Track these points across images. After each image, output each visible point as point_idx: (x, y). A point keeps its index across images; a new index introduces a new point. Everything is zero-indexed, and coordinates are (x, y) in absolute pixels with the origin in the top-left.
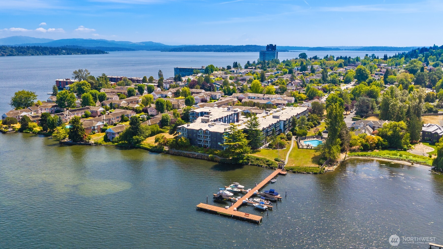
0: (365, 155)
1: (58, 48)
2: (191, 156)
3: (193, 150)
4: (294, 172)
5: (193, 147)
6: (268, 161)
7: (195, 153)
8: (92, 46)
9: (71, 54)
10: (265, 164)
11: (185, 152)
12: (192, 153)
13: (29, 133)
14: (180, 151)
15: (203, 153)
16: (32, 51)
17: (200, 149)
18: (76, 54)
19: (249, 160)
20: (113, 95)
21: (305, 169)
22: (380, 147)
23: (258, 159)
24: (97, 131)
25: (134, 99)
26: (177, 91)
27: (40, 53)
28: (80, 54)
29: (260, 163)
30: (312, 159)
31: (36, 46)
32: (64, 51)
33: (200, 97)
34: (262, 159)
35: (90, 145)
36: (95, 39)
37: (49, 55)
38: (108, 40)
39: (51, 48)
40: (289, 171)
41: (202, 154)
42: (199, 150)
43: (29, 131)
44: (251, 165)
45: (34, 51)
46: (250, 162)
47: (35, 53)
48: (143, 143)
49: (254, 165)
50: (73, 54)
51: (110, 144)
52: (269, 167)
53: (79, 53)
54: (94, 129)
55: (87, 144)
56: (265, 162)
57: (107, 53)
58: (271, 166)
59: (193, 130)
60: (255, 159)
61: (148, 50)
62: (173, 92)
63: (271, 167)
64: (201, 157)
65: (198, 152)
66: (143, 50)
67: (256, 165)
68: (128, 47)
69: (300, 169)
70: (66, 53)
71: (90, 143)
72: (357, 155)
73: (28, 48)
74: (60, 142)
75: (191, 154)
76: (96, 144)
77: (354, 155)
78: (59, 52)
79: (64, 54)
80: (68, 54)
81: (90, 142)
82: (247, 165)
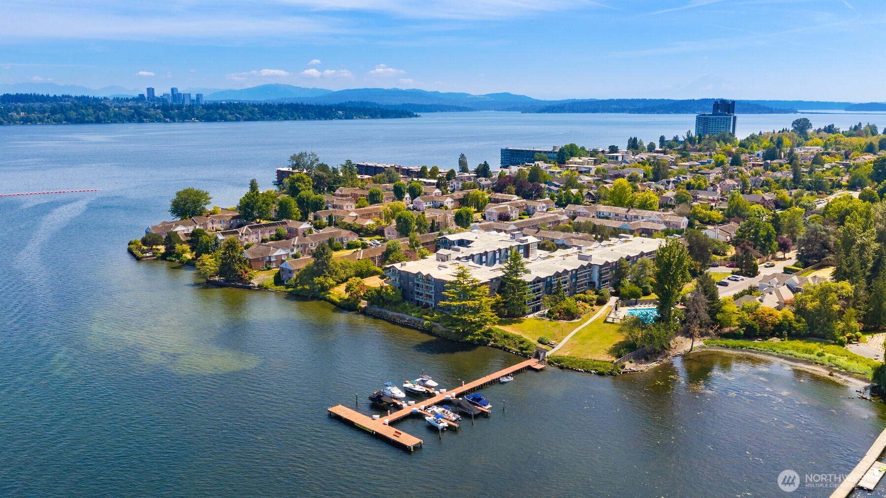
0: (742, 347)
1: (330, 108)
2: (398, 320)
3: (404, 310)
4: (562, 368)
5: (405, 305)
6: (522, 342)
7: (405, 316)
8: (396, 102)
9: (352, 118)
10: (516, 346)
11: (390, 313)
12: (401, 315)
13: (174, 261)
14: (383, 311)
15: (418, 317)
16: (285, 112)
17: (416, 309)
18: (361, 118)
19: (491, 336)
20: (346, 200)
21: (584, 363)
22: (785, 332)
23: (506, 337)
24: (274, 264)
25: (374, 209)
26: (464, 196)
27: (298, 116)
28: (368, 118)
29: (509, 345)
30: (614, 345)
31: (295, 102)
32: (340, 112)
33: (497, 209)
34: (513, 338)
35: (250, 288)
36: (404, 88)
37: (314, 119)
38: (427, 90)
39: (318, 107)
40: (553, 364)
41: (416, 319)
42: (413, 312)
43: (174, 259)
44: (492, 346)
45: (290, 113)
46: (493, 341)
47: (291, 117)
48: (332, 292)
49: (497, 347)
50: (355, 118)
51: (282, 290)
52: (522, 353)
53: (366, 115)
54: (270, 262)
55: (245, 287)
56: (518, 344)
57: (416, 116)
58: (524, 351)
59: (408, 273)
60: (503, 335)
61: (499, 110)
62: (457, 197)
63: (524, 354)
64: (414, 324)
65: (411, 315)
66: (488, 110)
67: (501, 348)
68: (461, 105)
69: (574, 362)
70: (343, 115)
71: (251, 285)
72: (723, 345)
73: (281, 107)
74: (207, 280)
75: (399, 317)
76: (261, 288)
77: (718, 345)
78: (332, 114)
79: (340, 118)
80: (347, 118)
81: (250, 283)
82: (486, 345)
